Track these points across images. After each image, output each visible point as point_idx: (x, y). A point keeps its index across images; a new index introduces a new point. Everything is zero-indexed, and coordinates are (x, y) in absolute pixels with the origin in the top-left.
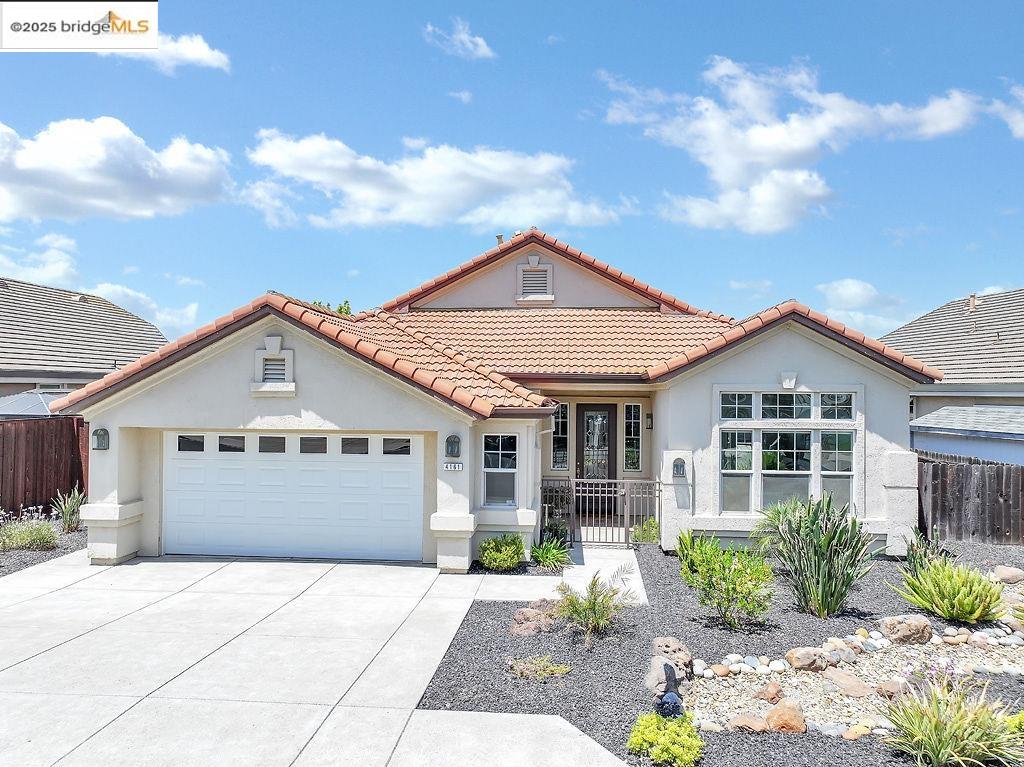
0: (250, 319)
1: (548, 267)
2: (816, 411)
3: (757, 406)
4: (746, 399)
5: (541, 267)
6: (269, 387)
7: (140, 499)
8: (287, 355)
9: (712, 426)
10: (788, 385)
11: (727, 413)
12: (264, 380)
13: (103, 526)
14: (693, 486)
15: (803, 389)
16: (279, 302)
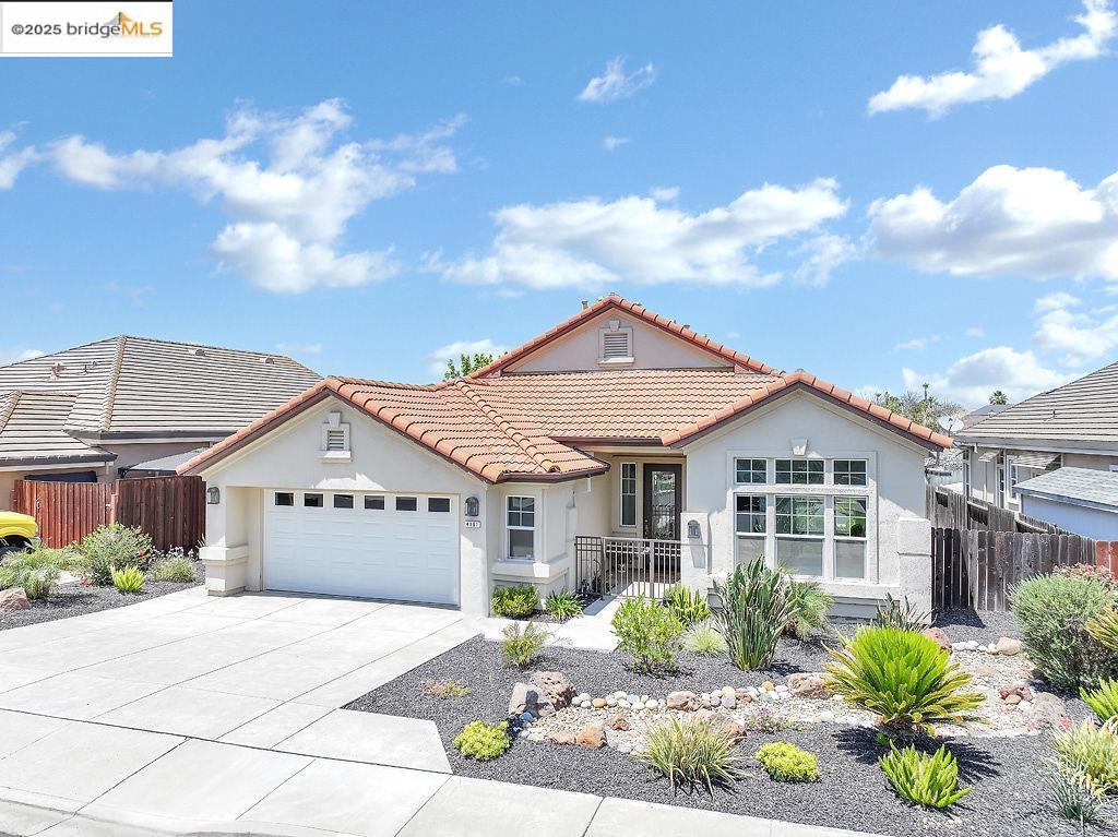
0: (314, 399)
1: (628, 331)
2: (829, 476)
3: (771, 471)
4: (760, 465)
5: (621, 331)
6: (331, 454)
7: (246, 544)
8: (345, 428)
9: (726, 489)
10: (799, 452)
11: (742, 478)
12: (328, 449)
13: (216, 564)
14: (709, 546)
15: (814, 456)
16: (335, 384)
